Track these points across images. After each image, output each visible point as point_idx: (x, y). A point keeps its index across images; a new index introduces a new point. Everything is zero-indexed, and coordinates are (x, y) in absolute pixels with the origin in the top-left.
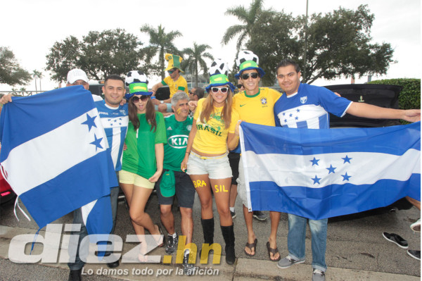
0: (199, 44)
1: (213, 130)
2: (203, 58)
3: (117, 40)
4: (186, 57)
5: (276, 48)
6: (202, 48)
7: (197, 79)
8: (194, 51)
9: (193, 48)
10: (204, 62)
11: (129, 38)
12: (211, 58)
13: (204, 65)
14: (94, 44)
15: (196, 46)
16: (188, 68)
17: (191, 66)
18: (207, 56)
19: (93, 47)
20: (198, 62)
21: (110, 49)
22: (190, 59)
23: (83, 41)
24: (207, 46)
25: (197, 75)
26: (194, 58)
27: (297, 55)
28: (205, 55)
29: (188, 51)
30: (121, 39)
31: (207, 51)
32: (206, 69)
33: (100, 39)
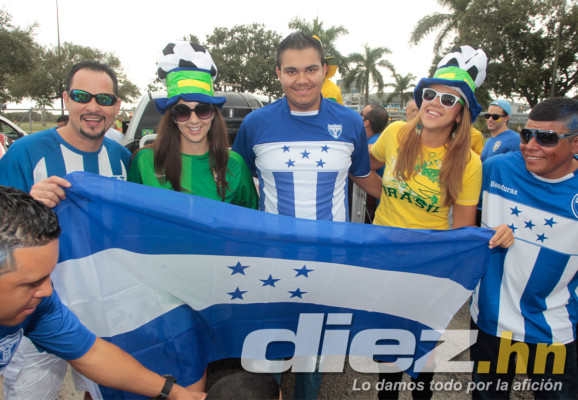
0: (373, 47)
1: (420, 203)
2: (378, 68)
3: (252, 39)
4: (353, 66)
5: (503, 51)
6: (378, 53)
7: (367, 100)
8: (365, 58)
9: (363, 53)
10: (379, 73)
11: (269, 37)
12: (391, 68)
13: (378, 78)
14: (221, 46)
15: (367, 50)
16: (354, 83)
17: (358, 80)
18: (384, 65)
19: (219, 51)
20: (370, 75)
21: (241, 53)
22: (357, 68)
23: (206, 42)
24: (386, 50)
25: (367, 94)
26: (365, 68)
27: (540, 61)
28: (382, 64)
29: (356, 58)
30: (258, 38)
31: (385, 57)
32: (381, 86)
33: (230, 39)
